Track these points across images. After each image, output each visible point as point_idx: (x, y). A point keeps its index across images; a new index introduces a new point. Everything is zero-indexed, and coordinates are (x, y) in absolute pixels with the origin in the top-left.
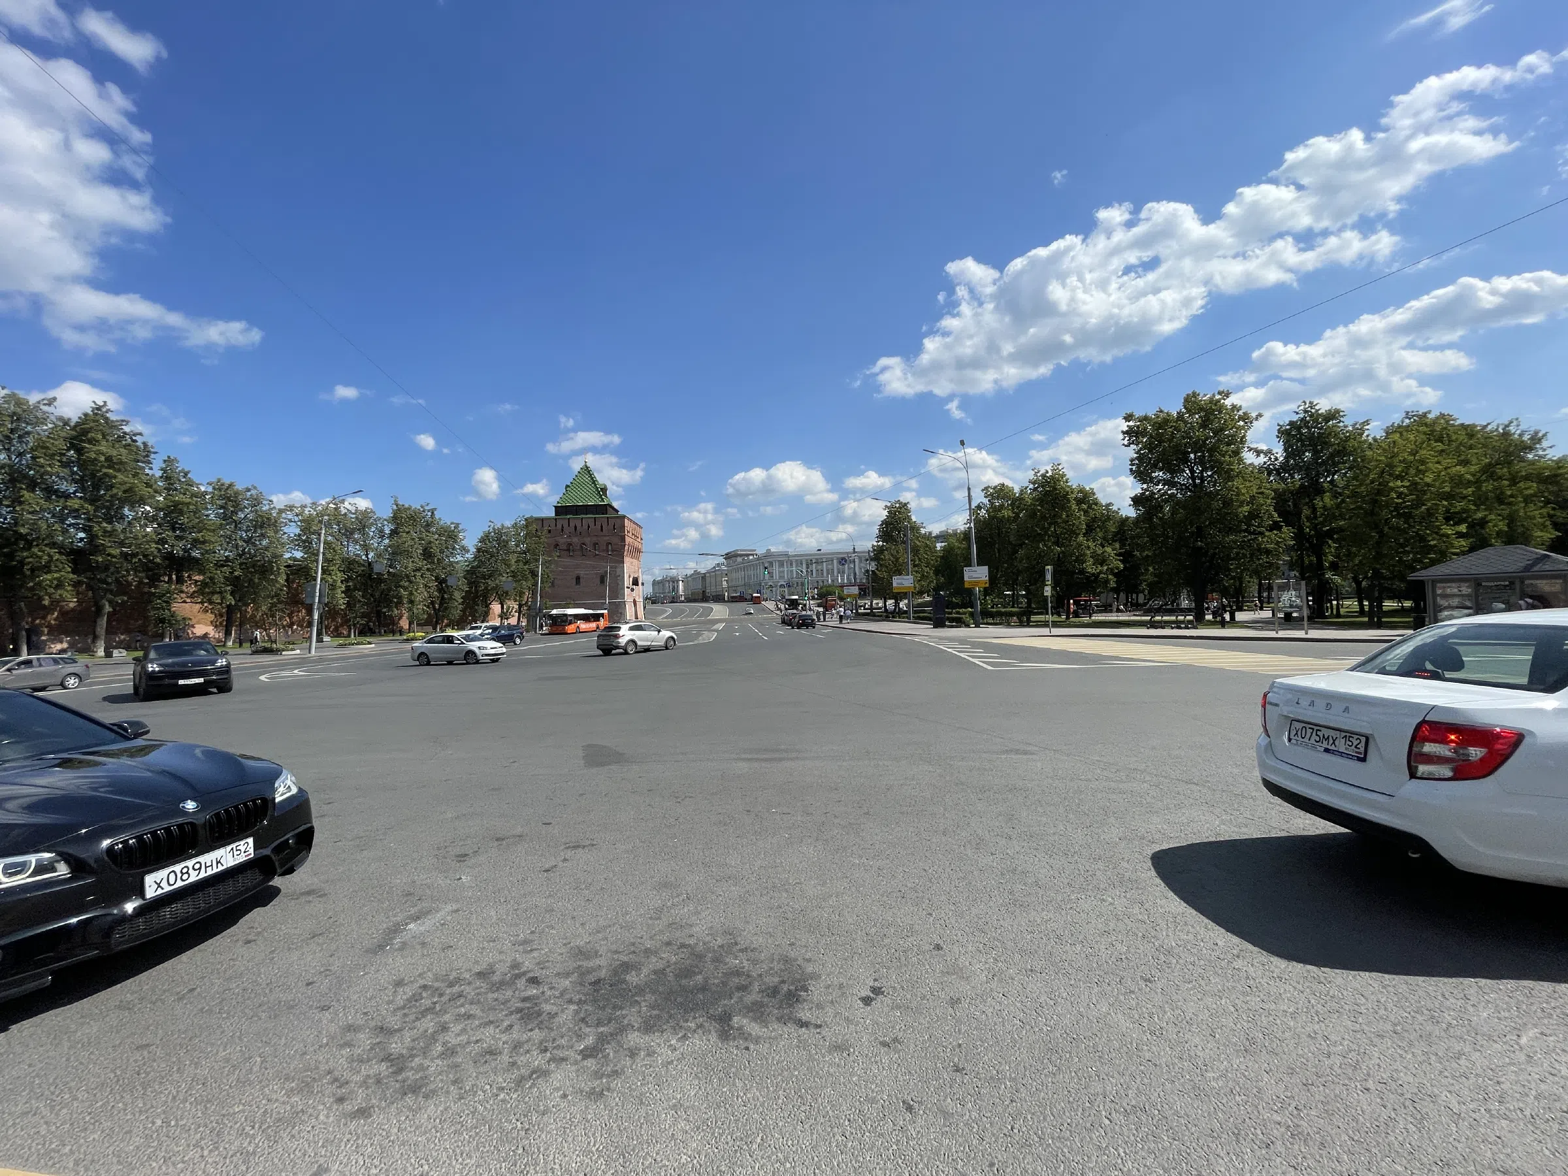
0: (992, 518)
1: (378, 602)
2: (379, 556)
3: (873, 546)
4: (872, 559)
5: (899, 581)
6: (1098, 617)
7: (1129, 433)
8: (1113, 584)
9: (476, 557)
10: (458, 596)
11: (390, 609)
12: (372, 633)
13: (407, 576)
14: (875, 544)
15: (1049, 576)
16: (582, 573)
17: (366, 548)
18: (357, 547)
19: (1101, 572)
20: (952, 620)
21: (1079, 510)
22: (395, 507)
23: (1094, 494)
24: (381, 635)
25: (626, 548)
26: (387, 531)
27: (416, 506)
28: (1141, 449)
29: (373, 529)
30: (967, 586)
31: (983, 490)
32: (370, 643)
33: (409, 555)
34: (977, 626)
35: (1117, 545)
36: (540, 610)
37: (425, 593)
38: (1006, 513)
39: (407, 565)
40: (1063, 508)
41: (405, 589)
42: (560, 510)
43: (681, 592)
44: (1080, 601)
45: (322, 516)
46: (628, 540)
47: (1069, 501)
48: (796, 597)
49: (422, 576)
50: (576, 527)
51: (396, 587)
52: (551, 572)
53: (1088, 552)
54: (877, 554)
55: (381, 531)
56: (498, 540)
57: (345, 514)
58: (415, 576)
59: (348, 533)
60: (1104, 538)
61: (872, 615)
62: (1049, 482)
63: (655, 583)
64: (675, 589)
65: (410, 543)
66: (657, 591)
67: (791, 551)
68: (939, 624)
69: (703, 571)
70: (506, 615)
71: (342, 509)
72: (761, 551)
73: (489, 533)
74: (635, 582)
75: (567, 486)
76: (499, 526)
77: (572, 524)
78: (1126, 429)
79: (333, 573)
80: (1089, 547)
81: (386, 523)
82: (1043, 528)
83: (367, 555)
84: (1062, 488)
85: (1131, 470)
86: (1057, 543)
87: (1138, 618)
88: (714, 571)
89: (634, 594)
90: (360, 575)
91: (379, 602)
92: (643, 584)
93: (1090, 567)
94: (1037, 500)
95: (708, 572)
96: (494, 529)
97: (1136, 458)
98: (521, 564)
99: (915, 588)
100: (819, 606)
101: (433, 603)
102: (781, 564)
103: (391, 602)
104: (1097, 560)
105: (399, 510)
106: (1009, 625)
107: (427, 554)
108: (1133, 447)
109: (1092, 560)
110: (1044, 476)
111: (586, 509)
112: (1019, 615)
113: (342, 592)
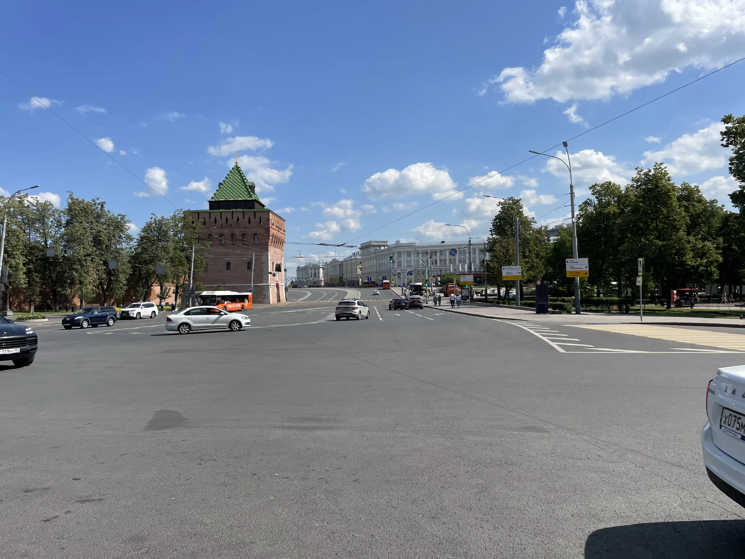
0: (600, 214)
1: (54, 283)
2: (55, 242)
3: (489, 239)
4: (487, 251)
5: (508, 271)
6: (698, 307)
7: (727, 133)
8: (716, 276)
9: (139, 245)
10: (123, 278)
11: (64, 288)
12: (49, 308)
13: (79, 260)
14: (490, 237)
15: (640, 269)
16: (231, 260)
17: (45, 236)
18: (38, 235)
19: (700, 265)
20: (554, 307)
21: (680, 206)
22: (70, 201)
23: (699, 191)
24: (56, 311)
25: (271, 238)
26: (64, 222)
27: (88, 199)
28: (739, 149)
29: (51, 219)
30: (568, 275)
31: (590, 188)
32: (44, 318)
33: (81, 243)
34: (578, 313)
35: (721, 240)
36: (193, 291)
37: (95, 276)
38: (613, 209)
39: (78, 251)
40: (665, 204)
41: (77, 271)
42: (214, 205)
43: (322, 278)
44: (685, 291)
45: (9, 208)
46: (272, 231)
47: (670, 198)
48: (420, 284)
49: (92, 260)
50: (227, 220)
51: (69, 269)
52: (205, 258)
53: (688, 246)
54: (491, 247)
55: (59, 221)
56: (160, 228)
57: (28, 206)
58: (85, 260)
59: (30, 223)
60: (709, 233)
61: (486, 301)
62: (651, 181)
63: (299, 269)
64: (316, 275)
65: (81, 231)
66: (300, 276)
67: (418, 243)
68: (541, 310)
69: (341, 259)
70: (163, 295)
71: (26, 202)
72: (391, 242)
73: (151, 224)
74: (278, 268)
75: (220, 184)
76: (159, 217)
77: (224, 217)
78: (724, 130)
79: (17, 257)
80: (689, 242)
81: (62, 214)
82: (646, 223)
83: (46, 242)
84: (664, 186)
85: (730, 169)
86: (658, 238)
87: (738, 309)
88: (349, 260)
89: (277, 278)
90: (40, 259)
91: (56, 282)
92: (285, 270)
93: (690, 259)
94: (640, 197)
95: (345, 261)
96: (155, 220)
97: (736, 158)
98: (178, 251)
99: (523, 277)
100: (441, 291)
101: (101, 284)
102: (409, 254)
103: (65, 282)
104: (698, 253)
105: (73, 203)
106: (610, 313)
107: (97, 242)
108: (731, 147)
109: (692, 253)
110: (646, 174)
111: (236, 204)
112: (619, 304)
113: (24, 273)
